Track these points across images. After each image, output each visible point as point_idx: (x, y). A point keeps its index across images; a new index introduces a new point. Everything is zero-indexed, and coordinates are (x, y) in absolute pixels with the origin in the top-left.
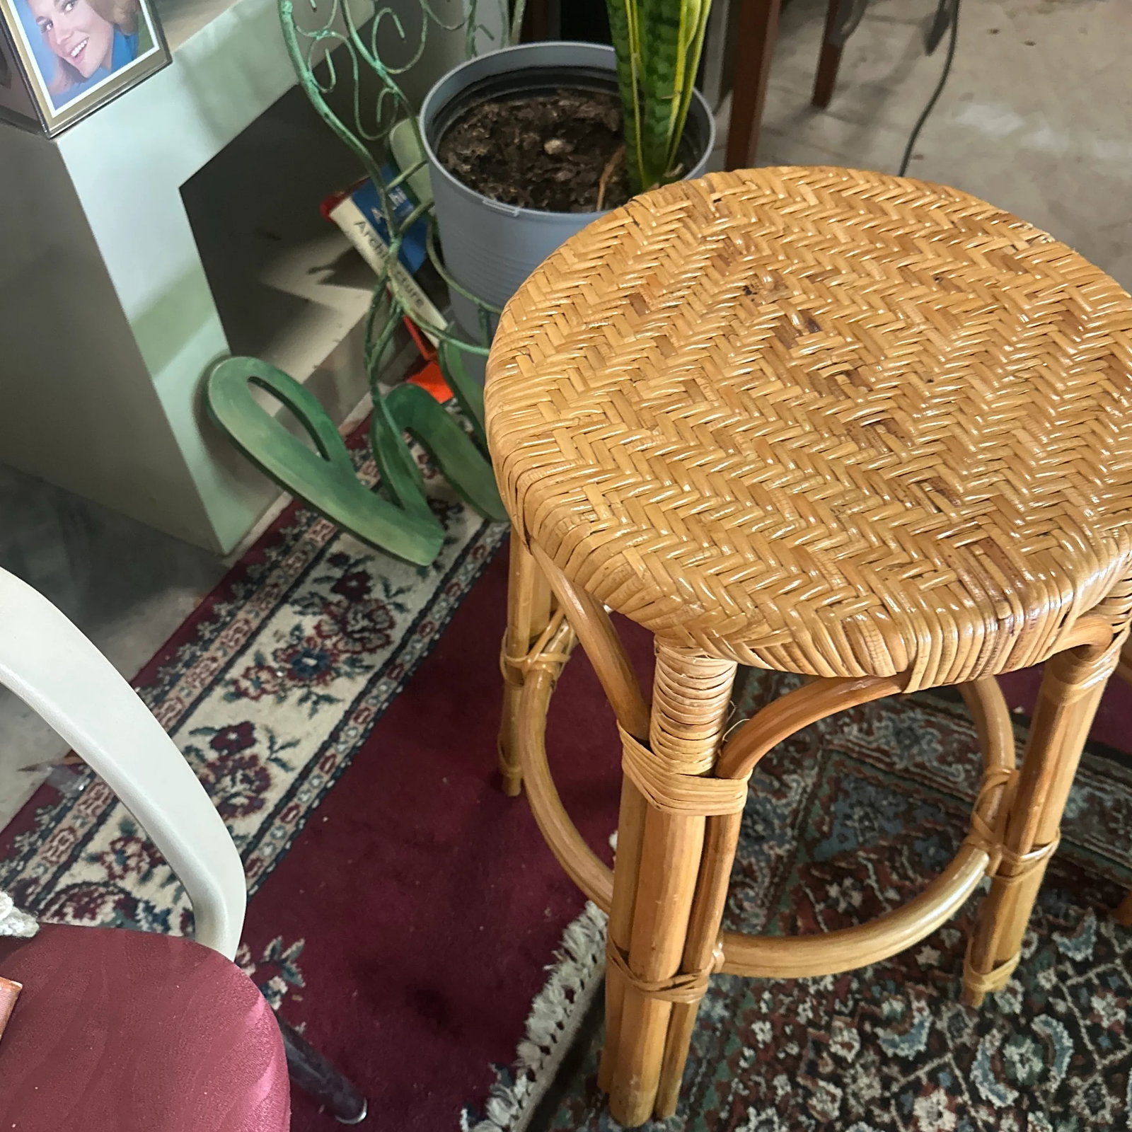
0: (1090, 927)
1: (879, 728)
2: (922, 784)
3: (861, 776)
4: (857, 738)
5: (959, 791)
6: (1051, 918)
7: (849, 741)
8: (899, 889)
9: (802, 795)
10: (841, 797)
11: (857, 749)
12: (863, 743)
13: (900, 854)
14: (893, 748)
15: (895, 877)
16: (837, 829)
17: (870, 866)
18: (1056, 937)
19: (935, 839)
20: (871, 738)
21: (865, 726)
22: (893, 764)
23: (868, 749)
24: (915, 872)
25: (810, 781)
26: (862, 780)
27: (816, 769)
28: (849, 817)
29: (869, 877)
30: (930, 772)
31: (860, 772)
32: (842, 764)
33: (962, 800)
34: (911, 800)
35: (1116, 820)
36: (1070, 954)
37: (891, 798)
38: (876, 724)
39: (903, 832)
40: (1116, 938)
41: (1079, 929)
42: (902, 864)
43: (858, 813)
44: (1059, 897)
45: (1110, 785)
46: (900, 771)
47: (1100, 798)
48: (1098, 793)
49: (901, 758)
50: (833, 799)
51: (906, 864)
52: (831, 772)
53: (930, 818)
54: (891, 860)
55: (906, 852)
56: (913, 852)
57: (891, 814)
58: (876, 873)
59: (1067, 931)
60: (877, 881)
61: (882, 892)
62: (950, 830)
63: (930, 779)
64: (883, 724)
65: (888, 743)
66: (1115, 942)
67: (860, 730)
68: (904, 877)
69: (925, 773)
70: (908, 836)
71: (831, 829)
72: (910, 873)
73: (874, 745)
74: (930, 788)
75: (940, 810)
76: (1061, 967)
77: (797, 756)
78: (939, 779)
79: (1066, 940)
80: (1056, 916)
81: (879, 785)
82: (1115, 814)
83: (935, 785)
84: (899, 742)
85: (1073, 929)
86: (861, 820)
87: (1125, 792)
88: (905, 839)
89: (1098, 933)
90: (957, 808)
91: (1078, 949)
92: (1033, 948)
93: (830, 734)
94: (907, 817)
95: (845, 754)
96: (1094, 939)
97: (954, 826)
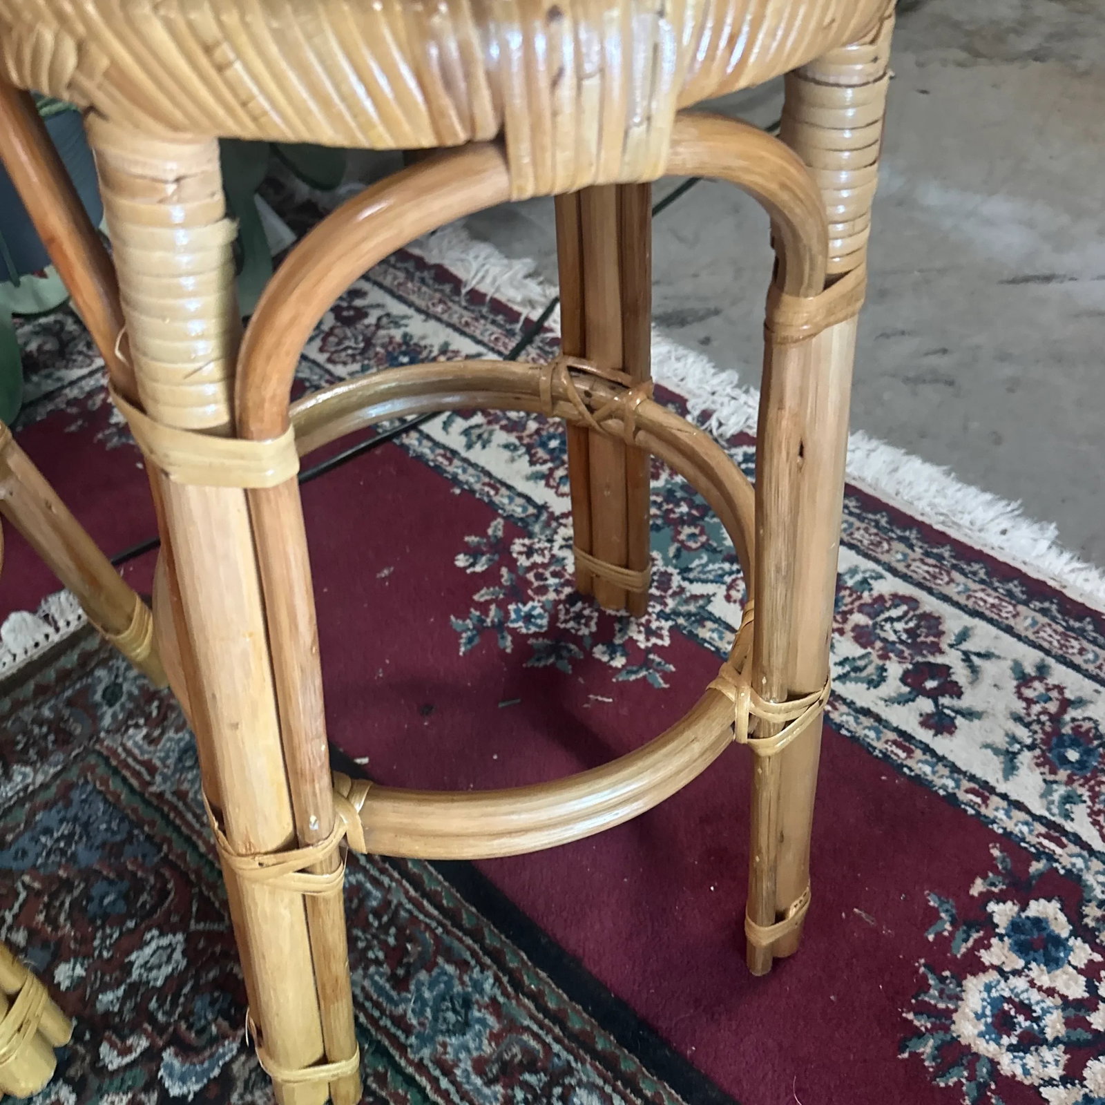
0: (224, 1055)
1: (170, 739)
2: (165, 817)
3: (102, 788)
4: (136, 743)
5: (200, 835)
6: (183, 1026)
7: (123, 746)
8: (33, 933)
9: (18, 793)
10: (60, 804)
11: (123, 755)
12: (136, 751)
13: (70, 891)
14: (165, 766)
15: (41, 917)
16: (25, 841)
17: (23, 895)
18: (168, 1055)
19: (124, 885)
20: (152, 748)
21: (156, 733)
22: (150, 784)
23: (135, 759)
24: (69, 917)
25: (40, 779)
26: (100, 792)
27: (59, 767)
28: (48, 831)
29: (11, 909)
30: (185, 804)
31: (105, 782)
32: (92, 769)
33: (195, 847)
34: (136, 832)
35: (366, 927)
36: (167, 1083)
37: (114, 826)
38: (171, 733)
39: (96, 867)
40: (246, 1082)
41: (207, 1053)
42: (62, 904)
43: (65, 829)
44: (212, 1003)
45: (392, 878)
46: (152, 794)
47: (368, 894)
48: (368, 886)
49: (165, 779)
50: (48, 806)
51: (67, 905)
52: (73, 775)
53: (140, 859)
54: (53, 896)
55: (76, 893)
56: (86, 894)
57: (98, 841)
58: (21, 907)
59: (186, 1050)
60: (15, 917)
61: (10, 929)
62: (152, 880)
63: (180, 814)
64: (180, 735)
65: (163, 760)
66: (240, 1085)
67: (145, 737)
68: (52, 920)
69: (180, 805)
70: (98, 873)
71: (15, 839)
72: (62, 918)
73: (146, 757)
74: (170, 823)
75: (160, 850)
76: (143, 1097)
77: (50, 746)
78: (189, 816)
79: (177, 1064)
80: (190, 1027)
81: (113, 805)
82: (371, 918)
83: (178, 822)
84: (180, 760)
85: (197, 1051)
86: (58, 840)
87: (406, 892)
88: (89, 875)
89: (227, 1067)
90: (182, 856)
91: (183, 1079)
92: (128, 1059)
93: (108, 732)
94: (113, 851)
95: (107, 760)
96: (216, 1072)
97: (159, 875)
